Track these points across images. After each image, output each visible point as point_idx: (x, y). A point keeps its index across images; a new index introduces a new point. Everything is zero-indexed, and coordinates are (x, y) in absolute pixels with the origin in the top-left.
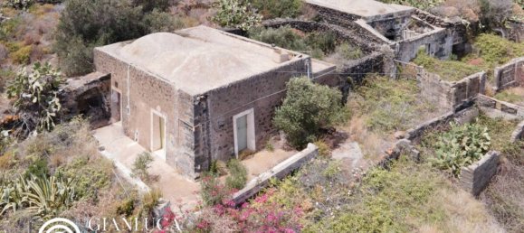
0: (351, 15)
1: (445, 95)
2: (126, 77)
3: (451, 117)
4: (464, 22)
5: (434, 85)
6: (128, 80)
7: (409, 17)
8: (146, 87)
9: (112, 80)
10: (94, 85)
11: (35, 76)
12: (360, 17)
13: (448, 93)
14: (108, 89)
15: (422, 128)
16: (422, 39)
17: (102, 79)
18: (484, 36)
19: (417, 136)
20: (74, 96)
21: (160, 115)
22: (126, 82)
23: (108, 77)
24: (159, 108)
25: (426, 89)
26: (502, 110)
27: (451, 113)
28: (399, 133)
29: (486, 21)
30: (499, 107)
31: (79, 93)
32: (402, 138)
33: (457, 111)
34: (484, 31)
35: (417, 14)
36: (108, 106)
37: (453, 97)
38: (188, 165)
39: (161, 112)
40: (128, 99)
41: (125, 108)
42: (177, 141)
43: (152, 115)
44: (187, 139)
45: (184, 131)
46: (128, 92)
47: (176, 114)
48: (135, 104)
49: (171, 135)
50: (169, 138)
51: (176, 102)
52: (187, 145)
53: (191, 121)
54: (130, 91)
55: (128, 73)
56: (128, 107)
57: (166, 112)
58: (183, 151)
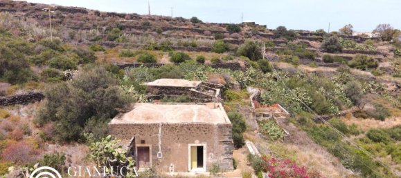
0: (184, 88)
1: (251, 114)
5: (246, 111)
6: (159, 135)
8: (183, 133)
9: (136, 141)
12: (191, 88)
14: (135, 147)
22: (157, 136)
24: (197, 141)
26: (264, 116)
38: (227, 164)
39: (200, 143)
40: (160, 147)
41: (155, 154)
42: (216, 154)
43: (189, 148)
44: (226, 150)
45: (223, 147)
46: (160, 143)
47: (216, 139)
48: (169, 147)
49: (210, 154)
50: (208, 156)
51: (216, 132)
52: (226, 153)
53: (230, 138)
54: (162, 141)
55: (160, 129)
56: (159, 152)
57: (205, 141)
58: (222, 158)
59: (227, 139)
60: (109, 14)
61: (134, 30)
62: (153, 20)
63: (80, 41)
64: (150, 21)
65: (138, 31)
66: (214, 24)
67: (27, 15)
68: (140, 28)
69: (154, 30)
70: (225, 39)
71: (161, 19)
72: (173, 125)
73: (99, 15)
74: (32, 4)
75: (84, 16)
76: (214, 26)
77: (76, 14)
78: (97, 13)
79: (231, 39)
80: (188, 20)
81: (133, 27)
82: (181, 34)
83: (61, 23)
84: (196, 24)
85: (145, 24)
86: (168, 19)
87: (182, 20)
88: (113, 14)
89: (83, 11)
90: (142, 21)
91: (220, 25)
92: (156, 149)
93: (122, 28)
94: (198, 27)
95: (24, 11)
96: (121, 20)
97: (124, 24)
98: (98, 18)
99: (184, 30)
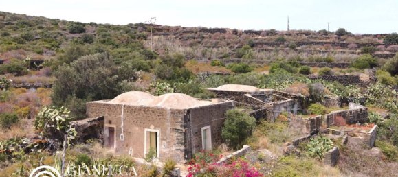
0: (240, 93)
1: (305, 126)
2: (120, 114)
3: (309, 137)
4: (302, 96)
5: (298, 121)
6: (122, 116)
7: (272, 95)
8: (141, 116)
9: (106, 120)
10: (94, 123)
11: (55, 113)
12: (246, 93)
13: (307, 124)
14: (103, 127)
15: (298, 141)
16: (283, 103)
17: (99, 119)
18: (312, 105)
19: (296, 144)
20: (82, 129)
21: (154, 131)
22: (120, 117)
23: (103, 118)
24: (152, 126)
25: (294, 125)
26: (333, 134)
27: (309, 135)
28: (287, 143)
29: (312, 97)
30: (331, 132)
31: (85, 128)
32: (289, 145)
33: (312, 134)
34: (312, 102)
35: (276, 93)
36: (102, 139)
37: (310, 126)
38: (179, 156)
39: (155, 128)
40: (122, 129)
41: (118, 136)
42: (169, 143)
43: (145, 133)
44: (177, 139)
45: (176, 135)
46: (122, 124)
47: (169, 126)
48: (129, 130)
49: (164, 142)
50: (161, 144)
51: (168, 117)
52: (178, 143)
53: (181, 126)
54: (124, 123)
55: (123, 110)
56: (122, 134)
57: (159, 127)
58: (174, 148)
59: (178, 127)
60: (246, 32)
61: (265, 47)
62: (290, 35)
63: (209, 59)
64: (286, 37)
65: (270, 48)
66: (366, 35)
67: (175, 38)
68: (272, 45)
69: (287, 46)
70: (377, 53)
71: (300, 33)
72: (133, 107)
73: (236, 34)
74: (184, 28)
75: (222, 35)
76: (365, 38)
77: (215, 34)
78: (235, 32)
79: (386, 52)
80: (332, 33)
81: (265, 44)
82: (318, 49)
83: (200, 42)
84: (342, 37)
85: (278, 40)
86: (307, 33)
87: (325, 33)
88: (250, 32)
89: (223, 31)
90: (278, 37)
91: (376, 36)
92: (119, 130)
93: (253, 46)
94: (344, 40)
95: (175, 34)
96: (256, 37)
97: (257, 41)
98: (234, 36)
99: (323, 44)
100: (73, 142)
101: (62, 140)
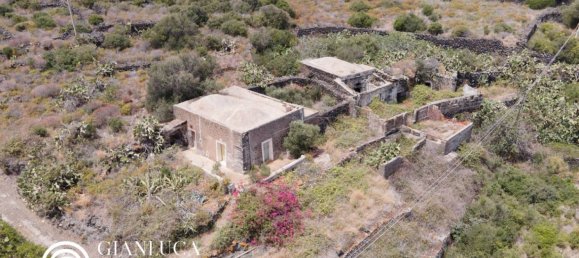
0: (332, 75)
2: (198, 123)
3: (383, 139)
4: (405, 78)
5: (376, 121)
7: (371, 75)
9: (188, 125)
10: (179, 128)
12: (337, 77)
13: (383, 126)
14: (186, 129)
15: (365, 145)
16: (378, 90)
17: (182, 124)
19: (361, 150)
21: (222, 143)
23: (186, 123)
25: (372, 123)
27: (383, 136)
28: (351, 148)
29: (420, 76)
30: (412, 132)
32: (352, 151)
33: (388, 135)
34: (419, 83)
35: (376, 72)
36: (186, 139)
37: (385, 128)
38: (240, 167)
40: (200, 135)
42: (233, 156)
43: (217, 143)
44: (238, 155)
46: (200, 132)
47: (232, 143)
48: (205, 137)
49: (229, 153)
51: (232, 136)
52: (239, 158)
53: (240, 146)
55: (200, 120)
56: (200, 139)
57: (225, 141)
58: (236, 160)
72: (207, 120)
100: (162, 148)
101: (154, 145)
